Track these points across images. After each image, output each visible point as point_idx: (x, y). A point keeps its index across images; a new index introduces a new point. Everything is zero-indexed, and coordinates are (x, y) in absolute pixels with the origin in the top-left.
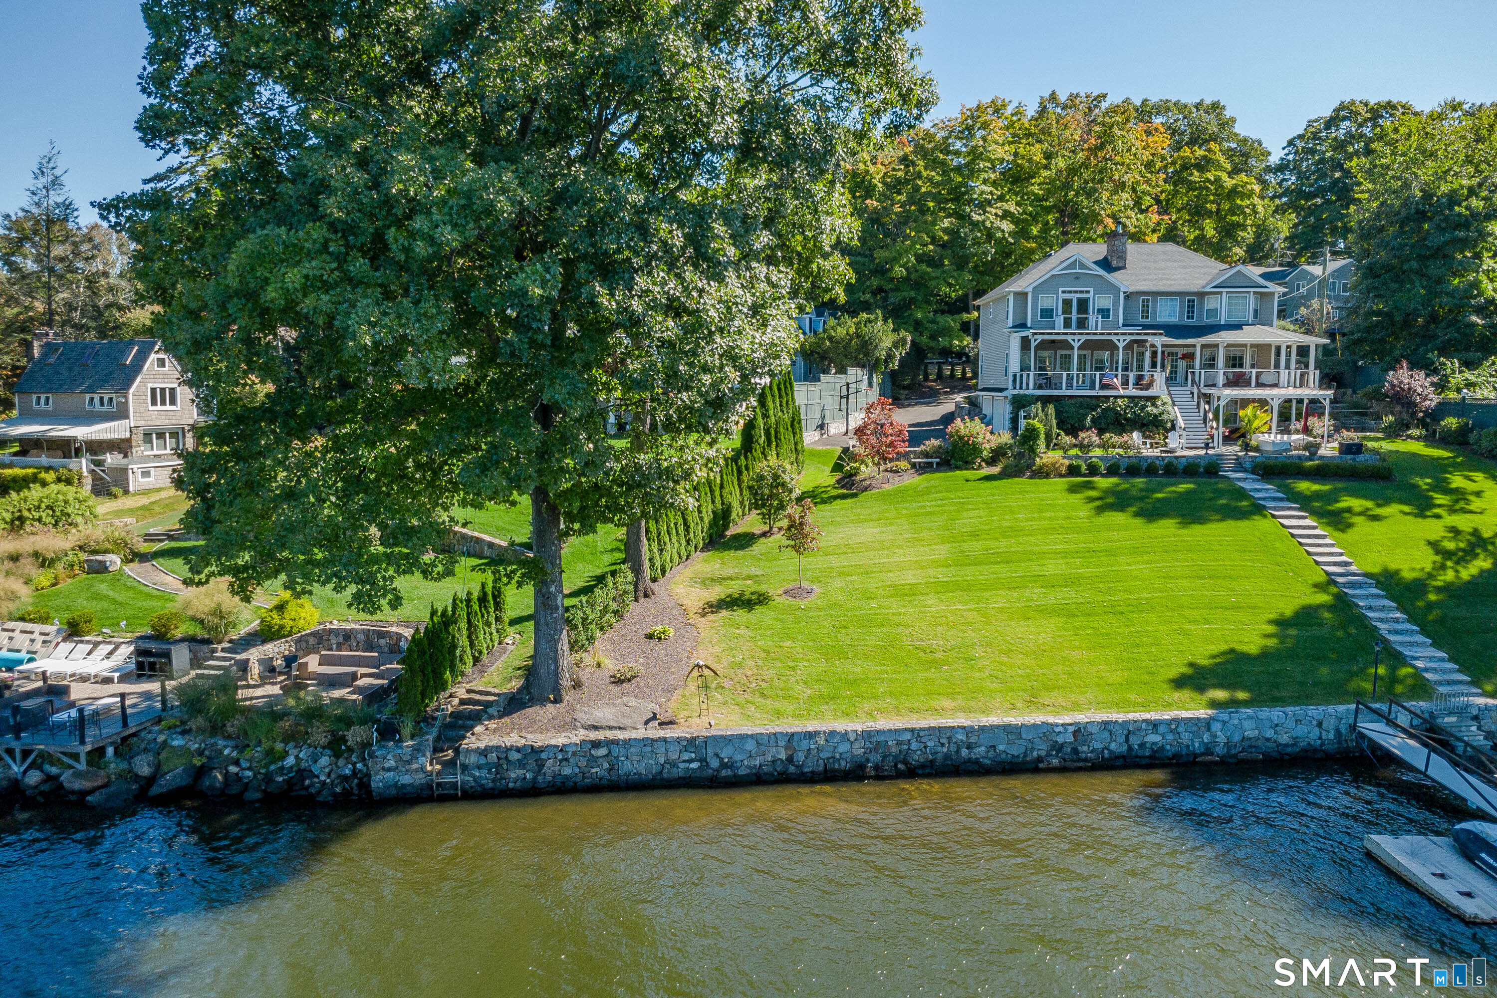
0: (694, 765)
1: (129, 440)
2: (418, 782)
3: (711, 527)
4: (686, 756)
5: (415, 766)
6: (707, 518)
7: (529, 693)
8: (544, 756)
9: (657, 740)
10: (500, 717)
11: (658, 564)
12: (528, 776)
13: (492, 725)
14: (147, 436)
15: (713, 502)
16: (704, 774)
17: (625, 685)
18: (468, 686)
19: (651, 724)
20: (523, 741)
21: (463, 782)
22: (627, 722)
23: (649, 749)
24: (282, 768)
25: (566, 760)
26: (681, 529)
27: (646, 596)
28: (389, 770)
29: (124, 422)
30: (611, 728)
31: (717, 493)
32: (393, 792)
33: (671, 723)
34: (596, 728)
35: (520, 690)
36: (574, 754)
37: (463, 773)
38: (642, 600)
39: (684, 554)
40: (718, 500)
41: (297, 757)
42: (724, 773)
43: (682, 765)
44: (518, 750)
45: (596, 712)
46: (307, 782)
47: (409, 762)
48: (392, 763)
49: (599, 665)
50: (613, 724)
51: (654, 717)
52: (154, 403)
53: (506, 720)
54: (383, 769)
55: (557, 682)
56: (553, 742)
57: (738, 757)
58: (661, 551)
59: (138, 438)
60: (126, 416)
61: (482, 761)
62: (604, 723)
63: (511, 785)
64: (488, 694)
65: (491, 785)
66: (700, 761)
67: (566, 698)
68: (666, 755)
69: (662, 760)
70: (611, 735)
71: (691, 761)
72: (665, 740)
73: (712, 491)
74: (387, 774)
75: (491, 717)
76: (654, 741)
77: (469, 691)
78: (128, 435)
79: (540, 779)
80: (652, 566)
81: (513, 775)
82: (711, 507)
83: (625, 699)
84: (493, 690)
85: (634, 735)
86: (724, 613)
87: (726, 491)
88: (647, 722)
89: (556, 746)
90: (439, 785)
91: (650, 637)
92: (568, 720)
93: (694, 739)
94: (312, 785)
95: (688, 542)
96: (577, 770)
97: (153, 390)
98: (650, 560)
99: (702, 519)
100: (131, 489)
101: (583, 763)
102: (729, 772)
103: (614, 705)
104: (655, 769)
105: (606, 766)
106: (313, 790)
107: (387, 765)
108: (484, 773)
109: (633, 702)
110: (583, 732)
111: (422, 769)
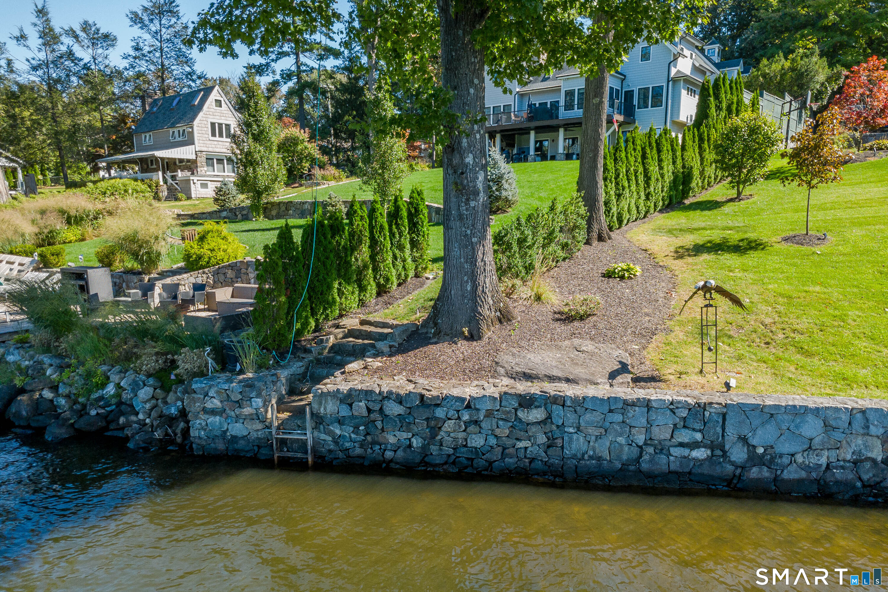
0: (700, 454)
1: (194, 162)
2: (254, 435)
3: (670, 189)
4: (684, 436)
5: (247, 410)
6: (669, 178)
7: (436, 324)
8: (440, 413)
9: (633, 404)
10: (390, 356)
11: (614, 210)
12: (416, 442)
13: (376, 363)
14: (209, 160)
15: (674, 163)
16: (718, 471)
17: (576, 324)
18: (363, 317)
19: (619, 379)
20: (410, 387)
21: (316, 442)
22: (579, 372)
23: (618, 418)
24: (101, 398)
25: (476, 422)
26: (641, 178)
27: (601, 239)
28: (213, 412)
29: (191, 148)
30: (552, 379)
31: (679, 153)
32: (221, 446)
33: (653, 379)
34: (528, 377)
35: (425, 323)
36: (489, 414)
37: (316, 428)
38: (595, 243)
39: (643, 210)
40: (679, 161)
41: (118, 386)
42: (754, 473)
43: (676, 452)
44: (400, 400)
45: (530, 356)
46: (122, 420)
47: (239, 404)
48: (216, 403)
49: (538, 298)
50: (555, 373)
51: (624, 368)
52: (214, 134)
53: (399, 359)
54: (205, 411)
55: (474, 310)
56: (456, 392)
57: (784, 447)
58: (619, 196)
59: (202, 160)
60: (193, 143)
61: (345, 411)
62: (542, 371)
63: (389, 454)
64: (385, 325)
65: (358, 451)
66: (712, 447)
67: (488, 334)
68: (648, 430)
69: (640, 439)
70: (551, 388)
71: (694, 445)
72: (647, 404)
73: (673, 150)
74: (211, 419)
75: (378, 354)
76: (627, 404)
77: (363, 322)
78: (193, 157)
79: (434, 449)
80: (608, 211)
81: (392, 440)
82: (671, 167)
83: (576, 341)
84: (391, 322)
85: (591, 391)
86: (705, 257)
87: (687, 154)
88: (613, 375)
89: (461, 400)
90: (283, 442)
91: (609, 275)
92: (486, 363)
93: (701, 408)
94: (128, 425)
95: (648, 196)
96: (493, 441)
97: (213, 125)
98: (606, 203)
99: (662, 176)
100: (193, 196)
101: (504, 431)
102: (766, 473)
103: (559, 348)
104: (628, 453)
105: (542, 439)
106: (128, 432)
107: (209, 405)
108: (347, 431)
109: (588, 346)
110: (506, 381)
111: (258, 417)
